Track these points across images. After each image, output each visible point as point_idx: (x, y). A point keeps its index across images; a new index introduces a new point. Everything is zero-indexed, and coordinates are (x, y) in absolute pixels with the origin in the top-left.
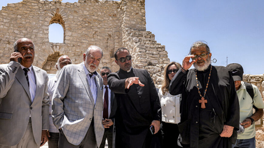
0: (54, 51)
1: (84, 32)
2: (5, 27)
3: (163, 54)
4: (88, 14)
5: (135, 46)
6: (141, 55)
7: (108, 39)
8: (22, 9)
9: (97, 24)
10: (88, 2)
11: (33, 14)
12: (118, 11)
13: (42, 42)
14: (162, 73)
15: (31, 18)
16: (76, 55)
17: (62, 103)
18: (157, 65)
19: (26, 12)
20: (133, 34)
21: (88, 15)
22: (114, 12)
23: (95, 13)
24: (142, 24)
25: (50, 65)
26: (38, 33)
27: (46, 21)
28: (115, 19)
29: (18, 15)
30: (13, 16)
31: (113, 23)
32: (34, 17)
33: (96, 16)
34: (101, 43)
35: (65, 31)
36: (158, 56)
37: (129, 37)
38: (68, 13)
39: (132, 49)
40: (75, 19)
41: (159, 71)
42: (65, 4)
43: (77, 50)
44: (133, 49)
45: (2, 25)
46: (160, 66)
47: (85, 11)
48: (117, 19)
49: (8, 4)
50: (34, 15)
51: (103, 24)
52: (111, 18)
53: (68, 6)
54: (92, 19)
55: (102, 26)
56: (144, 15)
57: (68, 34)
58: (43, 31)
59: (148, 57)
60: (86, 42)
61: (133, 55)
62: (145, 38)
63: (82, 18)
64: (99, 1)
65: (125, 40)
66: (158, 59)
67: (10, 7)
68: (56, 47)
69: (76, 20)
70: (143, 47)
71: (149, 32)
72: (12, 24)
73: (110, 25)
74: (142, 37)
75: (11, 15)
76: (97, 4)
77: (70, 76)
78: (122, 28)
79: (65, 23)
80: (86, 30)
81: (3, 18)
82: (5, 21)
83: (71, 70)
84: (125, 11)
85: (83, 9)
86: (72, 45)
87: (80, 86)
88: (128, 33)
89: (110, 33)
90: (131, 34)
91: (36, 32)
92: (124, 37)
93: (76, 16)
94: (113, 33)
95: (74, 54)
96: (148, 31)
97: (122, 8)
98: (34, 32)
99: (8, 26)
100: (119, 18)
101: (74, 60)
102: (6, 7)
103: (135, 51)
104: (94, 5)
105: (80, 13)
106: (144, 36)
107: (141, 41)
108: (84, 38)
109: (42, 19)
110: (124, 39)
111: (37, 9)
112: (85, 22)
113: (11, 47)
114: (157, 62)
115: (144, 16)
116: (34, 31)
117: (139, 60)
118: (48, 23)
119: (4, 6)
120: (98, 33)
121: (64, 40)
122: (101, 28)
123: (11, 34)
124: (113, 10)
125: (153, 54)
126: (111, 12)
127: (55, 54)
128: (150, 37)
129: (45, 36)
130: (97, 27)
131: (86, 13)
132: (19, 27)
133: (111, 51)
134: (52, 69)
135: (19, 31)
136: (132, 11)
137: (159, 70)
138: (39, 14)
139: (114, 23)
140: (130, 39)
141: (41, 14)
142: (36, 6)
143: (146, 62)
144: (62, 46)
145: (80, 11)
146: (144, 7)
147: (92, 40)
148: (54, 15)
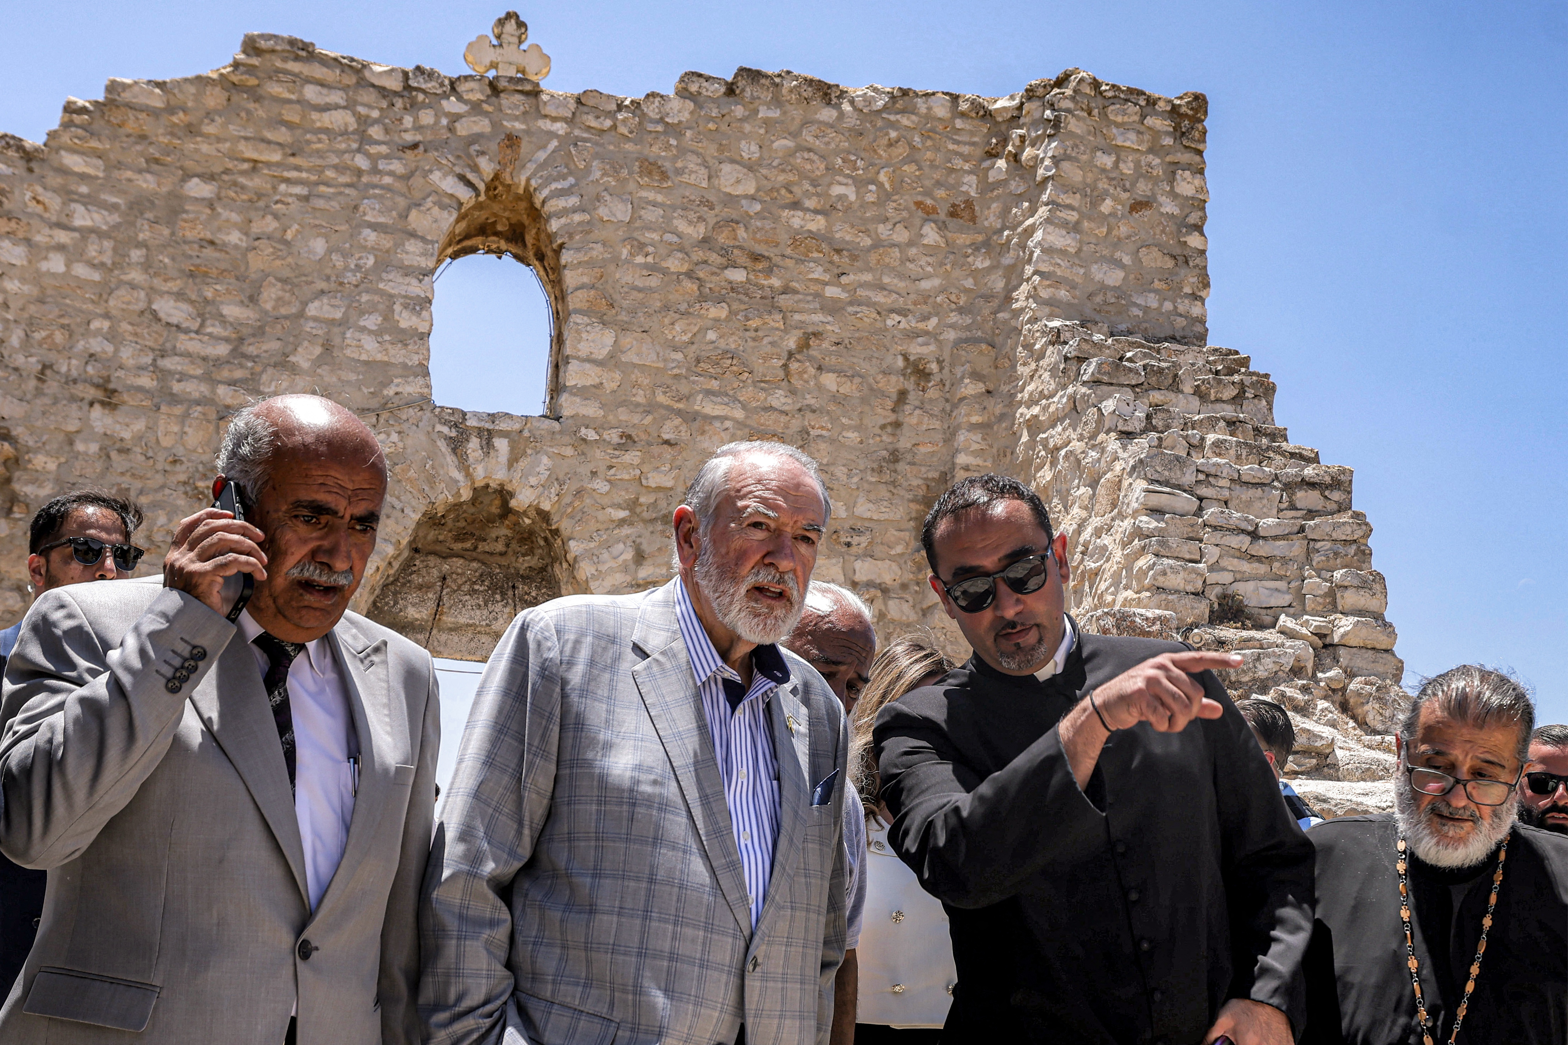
0: (468, 475)
1: (711, 335)
2: (81, 270)
3: (1338, 535)
4: (752, 191)
5: (1118, 467)
6: (1161, 533)
7: (903, 395)
8: (224, 125)
9: (818, 273)
10: (753, 98)
11: (308, 171)
12: (992, 176)
13: (374, 403)
14: (1317, 681)
15: (295, 205)
16: (645, 515)
17: (505, 915)
18: (1284, 620)
19: (255, 156)
20: (1099, 365)
21: (753, 198)
22: (960, 184)
23: (807, 186)
24: (1174, 290)
25: (428, 587)
26: (343, 323)
27: (413, 235)
28: (963, 239)
29: (187, 176)
30: (147, 183)
31: (947, 275)
32: (320, 196)
33: (816, 212)
34: (844, 427)
35: (559, 318)
36: (1297, 548)
37: (1070, 390)
38: (597, 174)
39: (1094, 484)
40: (649, 228)
41: (1296, 671)
42: (572, 105)
43: (654, 480)
44: (1101, 490)
45: (61, 248)
46: (1304, 631)
47: (726, 168)
48: (980, 238)
49: (113, 87)
50: (317, 184)
51: (867, 277)
52: (931, 235)
53: (593, 123)
54: (784, 237)
55: (861, 292)
56: (1193, 218)
57: (584, 349)
58: (388, 315)
59: (1212, 553)
60: (723, 419)
61: (1098, 532)
62: (1196, 402)
63: (701, 219)
64: (843, 94)
65: (1036, 410)
66: (1292, 570)
67: (130, 106)
68: (488, 446)
69: (655, 236)
70: (1175, 476)
71: (1230, 352)
72: (140, 245)
73: (925, 285)
74: (1171, 396)
75: (129, 174)
76: (827, 114)
77: (564, 696)
78: (1022, 310)
79: (566, 257)
80: (728, 319)
81: (69, 196)
82: (82, 217)
83: (577, 642)
84: (1046, 179)
85: (711, 150)
86: (613, 436)
87: (643, 777)
88: (1066, 359)
89: (924, 350)
90: (1089, 369)
91: (332, 322)
92: (1029, 388)
93: (655, 204)
94: (946, 355)
95: (632, 505)
96: (1225, 346)
97: (1028, 153)
98: (315, 319)
99: (107, 259)
100: (1001, 231)
101: (629, 555)
102: (96, 103)
103: (1114, 505)
104: (805, 123)
105: (685, 178)
106: (1188, 388)
107: (1168, 427)
108: (715, 384)
109: (382, 220)
110: (1032, 402)
111: (344, 133)
112: (724, 252)
113: (127, 435)
114: (1286, 599)
115: (1198, 228)
116: (313, 309)
117: (1143, 573)
118: (424, 254)
119: (81, 102)
120: (825, 345)
121: (556, 388)
122: (850, 309)
123: (125, 326)
124: (952, 170)
125: (1254, 535)
126: (938, 184)
127: (474, 501)
128: (1238, 399)
129: (397, 355)
130: (817, 295)
131: (738, 181)
132: (192, 275)
133: (921, 493)
134: (448, 620)
135: (192, 302)
136: (1103, 185)
137: (1298, 660)
138: (359, 172)
139: (957, 273)
140: (1075, 409)
141: (375, 179)
142: (337, 107)
143: (1196, 594)
144: (535, 439)
145: (692, 162)
146: (1200, 153)
147: (775, 403)
148: (482, 187)
